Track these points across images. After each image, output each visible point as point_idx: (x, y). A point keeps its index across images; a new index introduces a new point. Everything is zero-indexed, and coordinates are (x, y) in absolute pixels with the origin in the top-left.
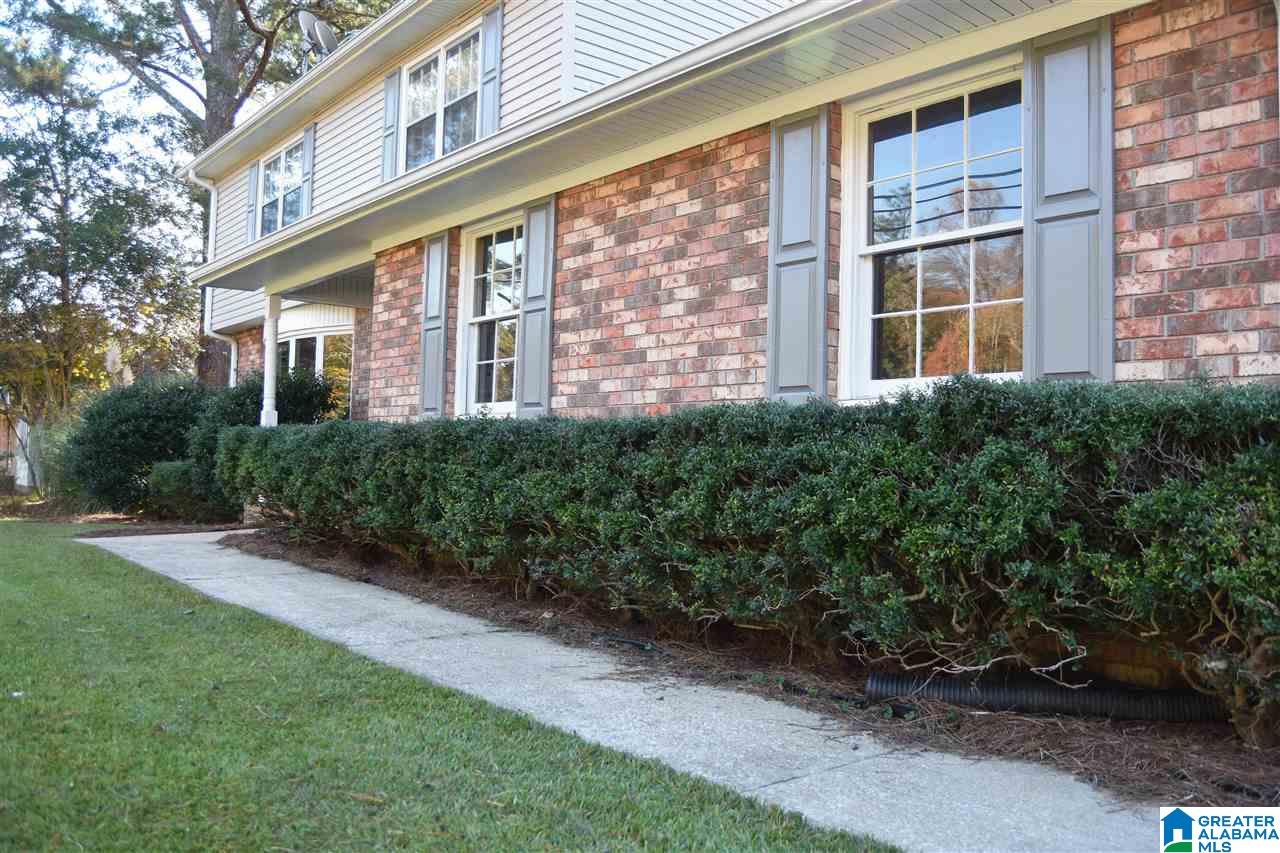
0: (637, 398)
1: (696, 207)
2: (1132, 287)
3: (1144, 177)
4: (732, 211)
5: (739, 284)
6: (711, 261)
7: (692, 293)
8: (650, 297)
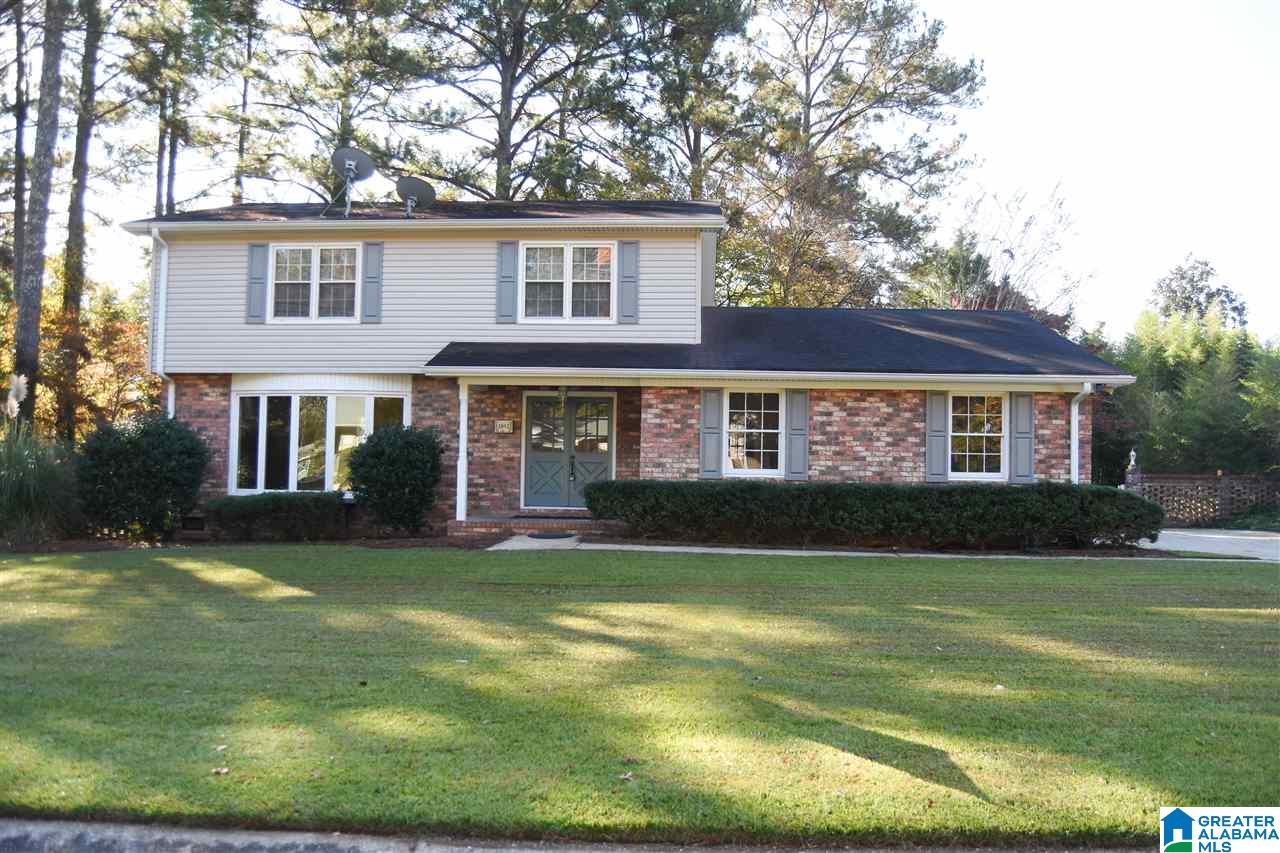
0: (862, 473)
1: (890, 410)
2: (1037, 457)
3: (1041, 432)
4: (908, 415)
5: (911, 439)
6: (898, 430)
7: (889, 439)
8: (868, 439)
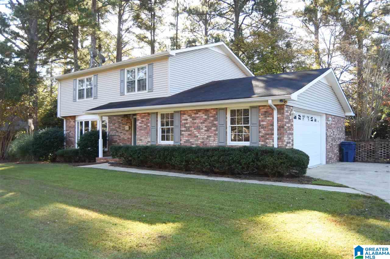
0: (197, 142)
1: (206, 117)
2: (261, 134)
3: (262, 123)
4: (212, 119)
5: (213, 128)
6: (209, 125)
7: (206, 129)
8: (198, 128)
